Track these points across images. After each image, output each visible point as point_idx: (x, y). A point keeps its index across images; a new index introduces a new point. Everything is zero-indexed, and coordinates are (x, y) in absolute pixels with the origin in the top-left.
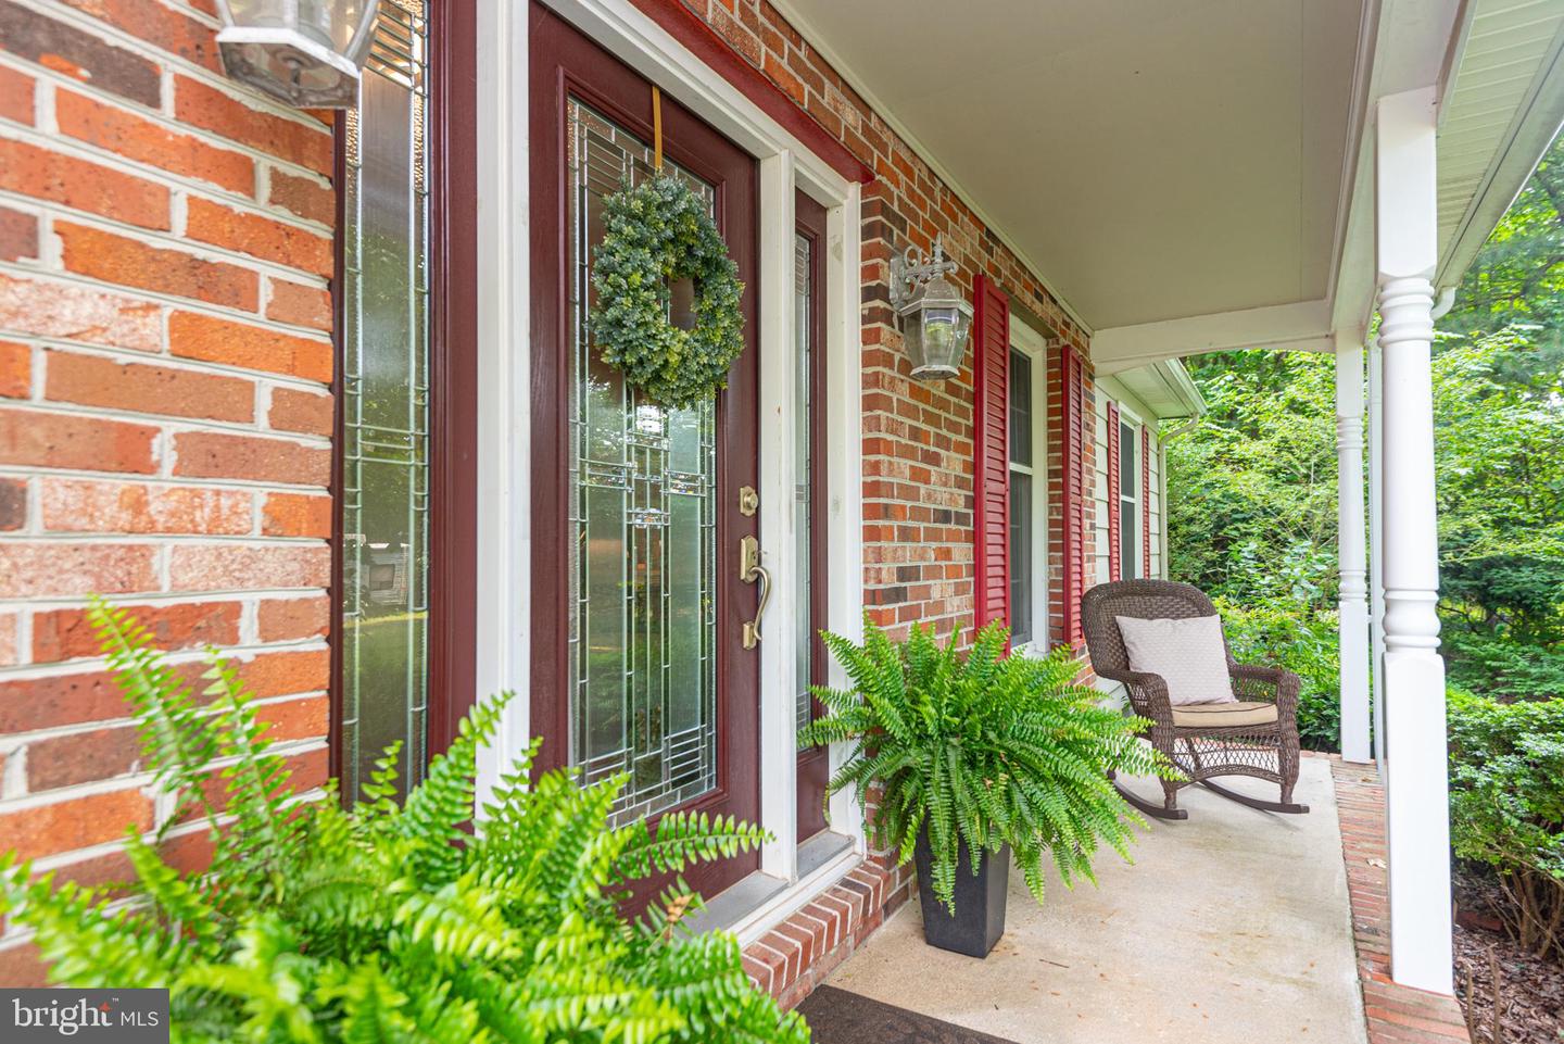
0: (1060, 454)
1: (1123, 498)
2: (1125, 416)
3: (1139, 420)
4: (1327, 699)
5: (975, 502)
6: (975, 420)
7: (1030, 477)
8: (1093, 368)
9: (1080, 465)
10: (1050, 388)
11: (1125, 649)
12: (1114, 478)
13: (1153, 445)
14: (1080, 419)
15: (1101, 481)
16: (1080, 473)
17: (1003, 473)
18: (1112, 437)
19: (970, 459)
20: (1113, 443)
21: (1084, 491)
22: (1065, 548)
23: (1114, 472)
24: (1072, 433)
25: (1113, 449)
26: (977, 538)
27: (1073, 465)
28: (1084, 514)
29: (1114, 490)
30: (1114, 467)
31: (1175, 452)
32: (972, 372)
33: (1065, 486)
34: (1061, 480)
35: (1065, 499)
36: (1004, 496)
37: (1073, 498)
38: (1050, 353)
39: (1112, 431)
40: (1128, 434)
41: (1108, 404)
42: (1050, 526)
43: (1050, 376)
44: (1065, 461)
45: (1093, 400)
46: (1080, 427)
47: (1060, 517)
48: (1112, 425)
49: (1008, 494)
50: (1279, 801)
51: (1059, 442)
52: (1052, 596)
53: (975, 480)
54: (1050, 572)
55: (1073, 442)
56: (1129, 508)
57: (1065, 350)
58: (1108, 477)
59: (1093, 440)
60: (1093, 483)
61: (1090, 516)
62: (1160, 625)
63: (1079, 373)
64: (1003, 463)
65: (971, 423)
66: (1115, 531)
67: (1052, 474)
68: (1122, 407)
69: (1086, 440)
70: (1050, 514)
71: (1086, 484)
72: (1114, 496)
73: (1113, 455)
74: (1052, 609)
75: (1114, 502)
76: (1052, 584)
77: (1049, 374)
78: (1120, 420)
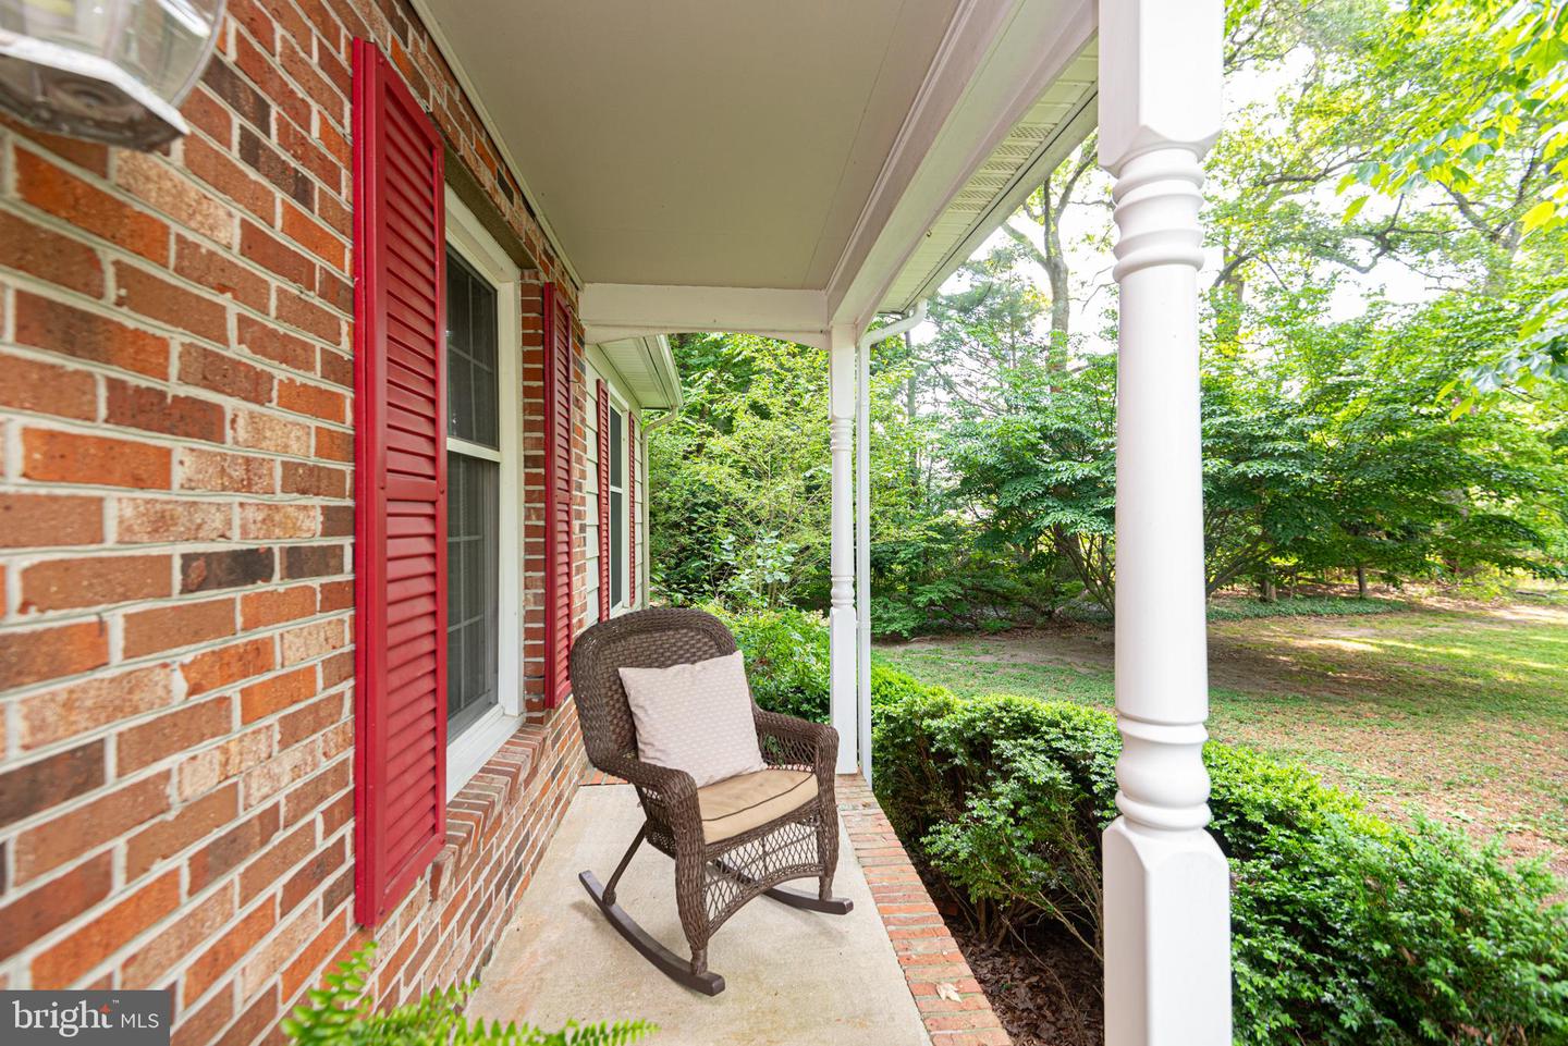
0: (541, 435)
1: (612, 488)
2: (615, 401)
3: (627, 406)
4: (802, 692)
5: (359, 521)
6: (355, 345)
7: (497, 464)
8: (583, 331)
9: (568, 451)
10: (527, 340)
11: (631, 714)
12: (604, 468)
13: (637, 435)
14: (568, 390)
15: (591, 469)
16: (568, 461)
17: (433, 460)
18: (602, 421)
19: (346, 427)
20: (603, 428)
21: (574, 485)
22: (549, 565)
23: (604, 461)
24: (557, 407)
25: (603, 434)
26: (363, 596)
27: (559, 451)
28: (573, 514)
29: (604, 481)
30: (604, 454)
31: (656, 443)
32: (348, 244)
33: (548, 480)
34: (542, 471)
35: (548, 497)
36: (433, 503)
37: (560, 495)
38: (526, 289)
39: (602, 414)
40: (616, 418)
41: (598, 381)
42: (527, 536)
43: (526, 323)
44: (548, 445)
45: (583, 369)
46: (568, 400)
47: (542, 523)
48: (602, 407)
49: (442, 499)
50: (817, 898)
51: (541, 418)
52: (529, 634)
53: (357, 475)
54: (526, 600)
55: (558, 419)
56: (617, 497)
57: (547, 291)
58: (598, 465)
59: (583, 420)
60: (583, 475)
61: (580, 515)
62: (676, 675)
63: (567, 328)
64: (433, 441)
65: (345, 348)
66: (604, 527)
67: (529, 461)
68: (612, 389)
69: (576, 420)
70: (527, 517)
71: (575, 477)
72: (604, 487)
73: (603, 441)
74: (529, 651)
75: (604, 494)
76: (529, 616)
77: (524, 319)
78: (610, 404)
